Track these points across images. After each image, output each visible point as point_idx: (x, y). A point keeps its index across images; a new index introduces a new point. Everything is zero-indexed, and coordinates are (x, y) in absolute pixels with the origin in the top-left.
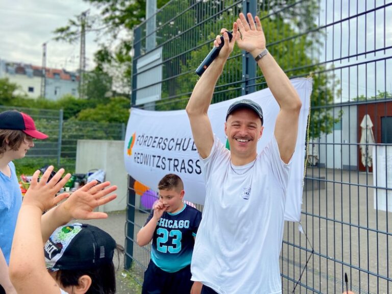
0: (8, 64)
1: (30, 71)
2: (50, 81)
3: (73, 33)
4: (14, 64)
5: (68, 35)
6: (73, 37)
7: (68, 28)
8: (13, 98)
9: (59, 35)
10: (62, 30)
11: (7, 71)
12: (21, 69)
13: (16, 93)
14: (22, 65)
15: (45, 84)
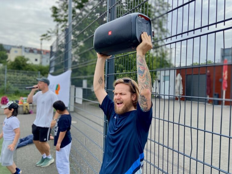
0: (26, 48)
1: (35, 51)
2: (44, 56)
3: (49, 37)
4: (29, 48)
5: (47, 37)
6: (49, 38)
7: (47, 34)
8: (27, 64)
9: (43, 37)
10: (44, 35)
11: (25, 51)
12: (31, 51)
13: (28, 62)
14: (32, 49)
15: (42, 58)
